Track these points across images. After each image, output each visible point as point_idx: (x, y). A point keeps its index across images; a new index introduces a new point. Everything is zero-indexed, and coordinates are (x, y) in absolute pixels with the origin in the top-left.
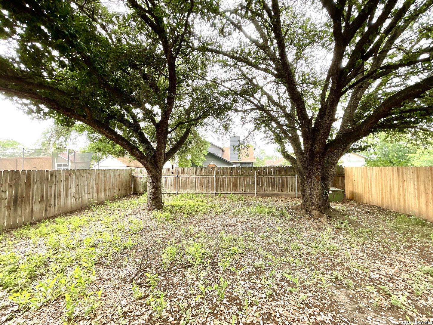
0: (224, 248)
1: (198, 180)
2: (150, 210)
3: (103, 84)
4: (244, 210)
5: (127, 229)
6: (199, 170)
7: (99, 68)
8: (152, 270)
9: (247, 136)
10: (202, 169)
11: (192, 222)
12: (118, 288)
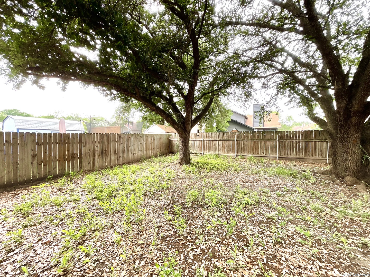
0: (239, 199)
1: (221, 143)
2: (181, 165)
3: (145, 68)
4: (263, 171)
5: (164, 176)
6: (222, 134)
7: (142, 56)
8: (179, 205)
9: (268, 101)
10: (224, 133)
11: (213, 176)
12: (156, 212)
